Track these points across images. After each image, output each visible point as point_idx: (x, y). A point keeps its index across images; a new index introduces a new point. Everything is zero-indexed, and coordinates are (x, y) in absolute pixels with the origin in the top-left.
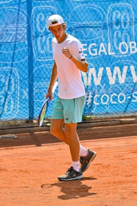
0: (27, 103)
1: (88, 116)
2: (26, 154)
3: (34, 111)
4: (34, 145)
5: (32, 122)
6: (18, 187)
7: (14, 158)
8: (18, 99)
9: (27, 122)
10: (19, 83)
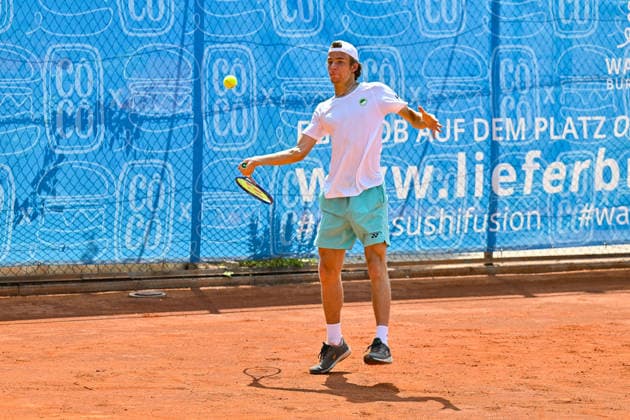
0: (188, 233)
1: (303, 260)
2: (184, 327)
3: (201, 249)
4: (206, 312)
5: (196, 267)
6: (165, 388)
7: (159, 334)
8: (171, 222)
9: (186, 267)
10: (173, 195)
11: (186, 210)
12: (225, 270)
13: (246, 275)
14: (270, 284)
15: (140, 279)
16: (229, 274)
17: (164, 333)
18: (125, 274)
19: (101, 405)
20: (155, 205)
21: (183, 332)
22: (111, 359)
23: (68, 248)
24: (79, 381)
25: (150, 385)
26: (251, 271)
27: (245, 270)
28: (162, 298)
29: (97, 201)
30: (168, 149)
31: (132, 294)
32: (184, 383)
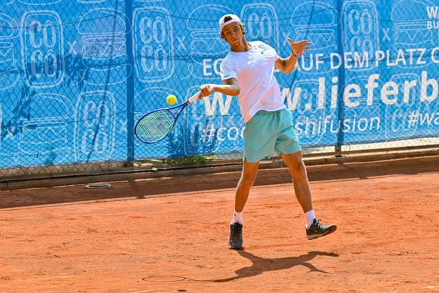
0: (125, 141)
1: (208, 158)
2: (124, 209)
3: (135, 152)
5: (132, 165)
6: (113, 255)
7: (107, 215)
8: (114, 135)
9: (125, 165)
12: (153, 167)
13: (168, 170)
14: (185, 175)
15: (92, 175)
16: (155, 169)
17: (111, 214)
18: (83, 172)
19: (66, 268)
21: (123, 213)
22: (73, 234)
23: (41, 155)
24: (51, 251)
25: (101, 252)
26: (171, 167)
27: (167, 166)
28: (108, 188)
29: (60, 121)
30: (107, 83)
31: (87, 186)
32: (126, 250)
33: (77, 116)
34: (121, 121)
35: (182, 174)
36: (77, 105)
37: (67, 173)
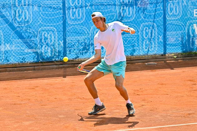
0: (162, 45)
2: (164, 74)
5: (165, 55)
9: (162, 55)
11: (161, 38)
12: (174, 56)
13: (180, 57)
14: (188, 60)
15: (148, 59)
16: (175, 57)
17: (158, 76)
18: (144, 58)
19: (143, 100)
20: (151, 36)
21: (164, 76)
22: (144, 85)
24: (135, 92)
25: (157, 93)
26: (182, 56)
27: (180, 56)
28: (156, 65)
29: (133, 36)
30: (154, 19)
31: (146, 64)
32: (168, 92)
33: (141, 34)
34: (159, 36)
35: (187, 59)
36: (140, 28)
37: (137, 58)
